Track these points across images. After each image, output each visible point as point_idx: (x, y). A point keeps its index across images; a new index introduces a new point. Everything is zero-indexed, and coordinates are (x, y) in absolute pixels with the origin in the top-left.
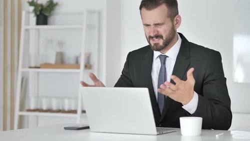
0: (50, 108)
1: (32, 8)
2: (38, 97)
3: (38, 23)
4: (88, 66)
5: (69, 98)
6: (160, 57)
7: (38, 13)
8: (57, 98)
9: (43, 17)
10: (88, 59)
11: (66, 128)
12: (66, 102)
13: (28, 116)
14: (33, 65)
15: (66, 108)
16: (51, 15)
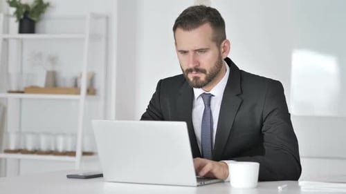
0: (37, 148)
1: (13, 10)
2: (20, 133)
3: (21, 31)
4: (91, 91)
5: (64, 135)
6: (202, 96)
7: (22, 17)
8: (47, 134)
9: (28, 22)
10: (92, 80)
11: (69, 177)
12: (61, 140)
13: (6, 159)
14: (14, 89)
15: (61, 149)
16: (39, 20)
